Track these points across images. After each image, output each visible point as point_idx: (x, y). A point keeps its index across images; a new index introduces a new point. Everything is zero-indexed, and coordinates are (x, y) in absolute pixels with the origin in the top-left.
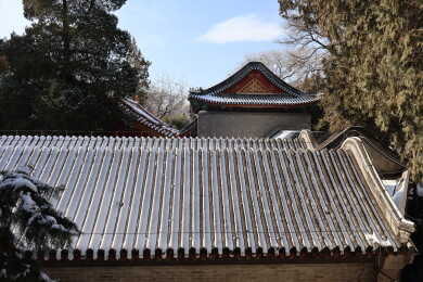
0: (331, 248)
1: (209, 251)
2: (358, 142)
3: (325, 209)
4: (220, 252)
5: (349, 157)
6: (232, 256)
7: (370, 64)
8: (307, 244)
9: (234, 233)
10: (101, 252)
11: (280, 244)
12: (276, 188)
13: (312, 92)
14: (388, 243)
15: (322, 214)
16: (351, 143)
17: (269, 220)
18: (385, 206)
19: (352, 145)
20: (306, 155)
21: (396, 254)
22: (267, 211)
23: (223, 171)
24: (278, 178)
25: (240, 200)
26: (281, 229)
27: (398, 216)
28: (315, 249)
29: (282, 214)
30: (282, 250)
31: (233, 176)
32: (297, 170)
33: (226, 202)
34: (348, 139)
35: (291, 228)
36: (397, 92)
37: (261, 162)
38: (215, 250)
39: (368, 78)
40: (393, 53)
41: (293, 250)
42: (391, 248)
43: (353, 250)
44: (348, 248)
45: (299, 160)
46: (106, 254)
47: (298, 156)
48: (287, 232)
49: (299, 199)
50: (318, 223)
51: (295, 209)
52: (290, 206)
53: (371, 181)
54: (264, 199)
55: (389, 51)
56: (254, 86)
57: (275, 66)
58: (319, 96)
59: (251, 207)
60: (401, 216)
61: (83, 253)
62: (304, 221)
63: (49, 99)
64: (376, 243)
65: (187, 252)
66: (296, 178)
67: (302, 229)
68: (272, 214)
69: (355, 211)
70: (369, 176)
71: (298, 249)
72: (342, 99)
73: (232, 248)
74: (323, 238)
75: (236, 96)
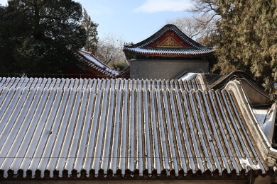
0: (212, 170)
1: (115, 172)
2: (238, 84)
3: (209, 137)
4: (123, 173)
5: (230, 96)
6: (132, 176)
7: (248, 22)
8: (193, 167)
9: (135, 158)
10: (29, 172)
11: (171, 166)
12: (172, 120)
13: (210, 46)
14: (258, 167)
15: (207, 141)
16: (232, 85)
17: (164, 146)
18: (257, 136)
19: (233, 86)
20: (197, 95)
21: (264, 176)
22: (163, 139)
23: (132, 106)
24: (174, 113)
25: (143, 130)
26: (173, 155)
27: (266, 145)
28: (199, 171)
29: (175, 142)
30: (173, 172)
31: (139, 110)
32: (190, 106)
33: (131, 132)
34: (230, 82)
35: (181, 153)
36: (270, 45)
37: (162, 100)
38: (119, 171)
39: (246, 34)
40: (267, 13)
41: (181, 172)
42: (260, 171)
43: (229, 172)
44: (226, 170)
45: (191, 98)
46: (33, 174)
47: (190, 95)
48: (178, 157)
49: (189, 129)
50: (203, 150)
51: (186, 137)
52: (181, 135)
53: (247, 116)
54: (162, 129)
55: (264, 11)
56: (169, 41)
57: (186, 28)
58: (215, 48)
59: (151, 135)
60: (269, 145)
61: (16, 173)
62: (192, 147)
63: (23, 51)
64: (248, 167)
65: (97, 172)
66: (188, 112)
67: (190, 155)
68: (167, 142)
69: (233, 140)
70: (245, 111)
71: (185, 171)
72: (229, 51)
73: (132, 170)
74: (206, 162)
75: (157, 49)
